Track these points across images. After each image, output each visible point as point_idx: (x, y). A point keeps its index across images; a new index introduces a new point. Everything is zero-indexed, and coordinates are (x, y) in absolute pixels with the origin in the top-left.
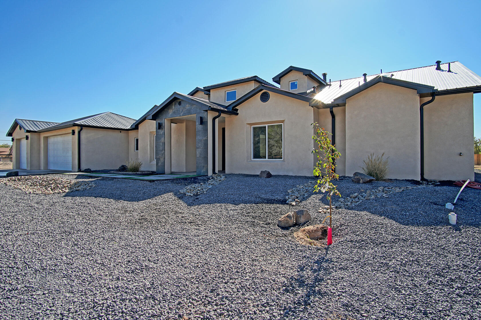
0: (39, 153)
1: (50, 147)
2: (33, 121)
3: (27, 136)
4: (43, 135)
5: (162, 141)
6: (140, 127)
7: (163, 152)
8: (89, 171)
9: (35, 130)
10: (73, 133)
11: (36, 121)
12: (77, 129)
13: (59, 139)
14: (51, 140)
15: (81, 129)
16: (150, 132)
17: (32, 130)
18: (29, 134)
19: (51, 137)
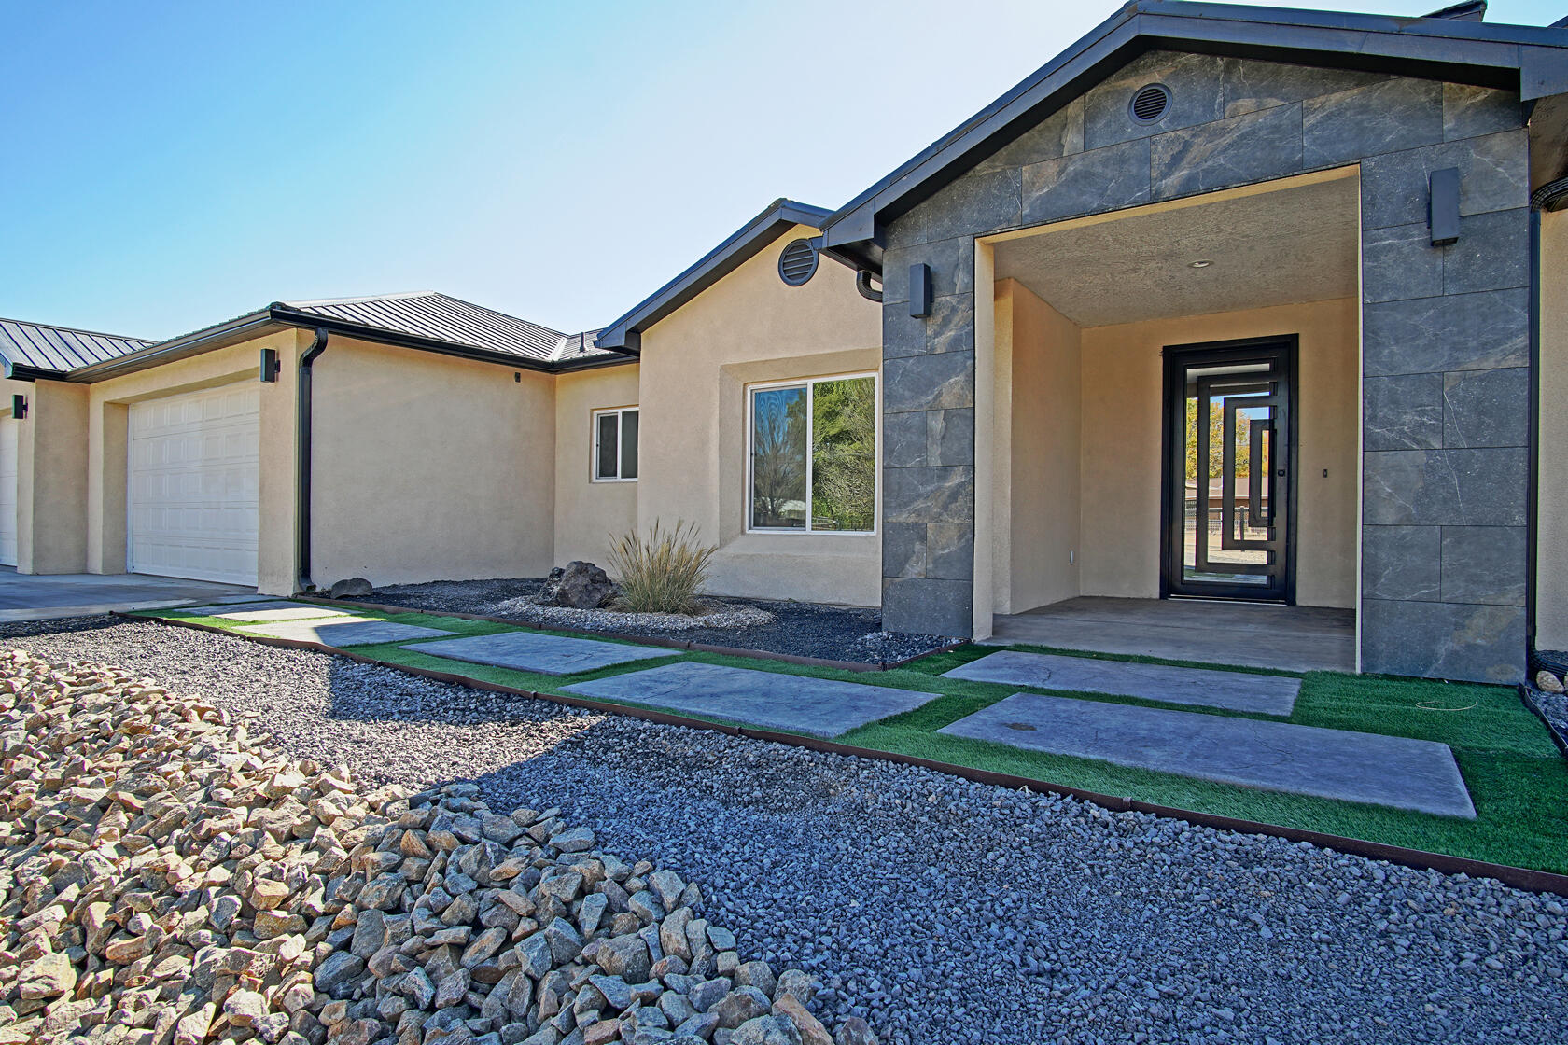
0: (84, 491)
1: (140, 455)
2: (56, 330)
3: (19, 399)
4: (102, 394)
5: (948, 401)
6: (651, 344)
7: (956, 479)
8: (359, 592)
9: (63, 366)
10: (271, 366)
11: (73, 332)
12: (290, 345)
13: (187, 411)
14: (143, 420)
15: (320, 346)
16: (724, 368)
17: (43, 364)
18: (27, 389)
19: (144, 406)
